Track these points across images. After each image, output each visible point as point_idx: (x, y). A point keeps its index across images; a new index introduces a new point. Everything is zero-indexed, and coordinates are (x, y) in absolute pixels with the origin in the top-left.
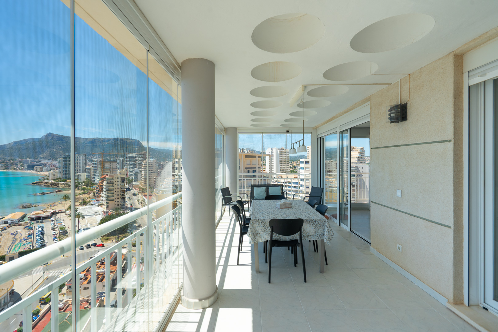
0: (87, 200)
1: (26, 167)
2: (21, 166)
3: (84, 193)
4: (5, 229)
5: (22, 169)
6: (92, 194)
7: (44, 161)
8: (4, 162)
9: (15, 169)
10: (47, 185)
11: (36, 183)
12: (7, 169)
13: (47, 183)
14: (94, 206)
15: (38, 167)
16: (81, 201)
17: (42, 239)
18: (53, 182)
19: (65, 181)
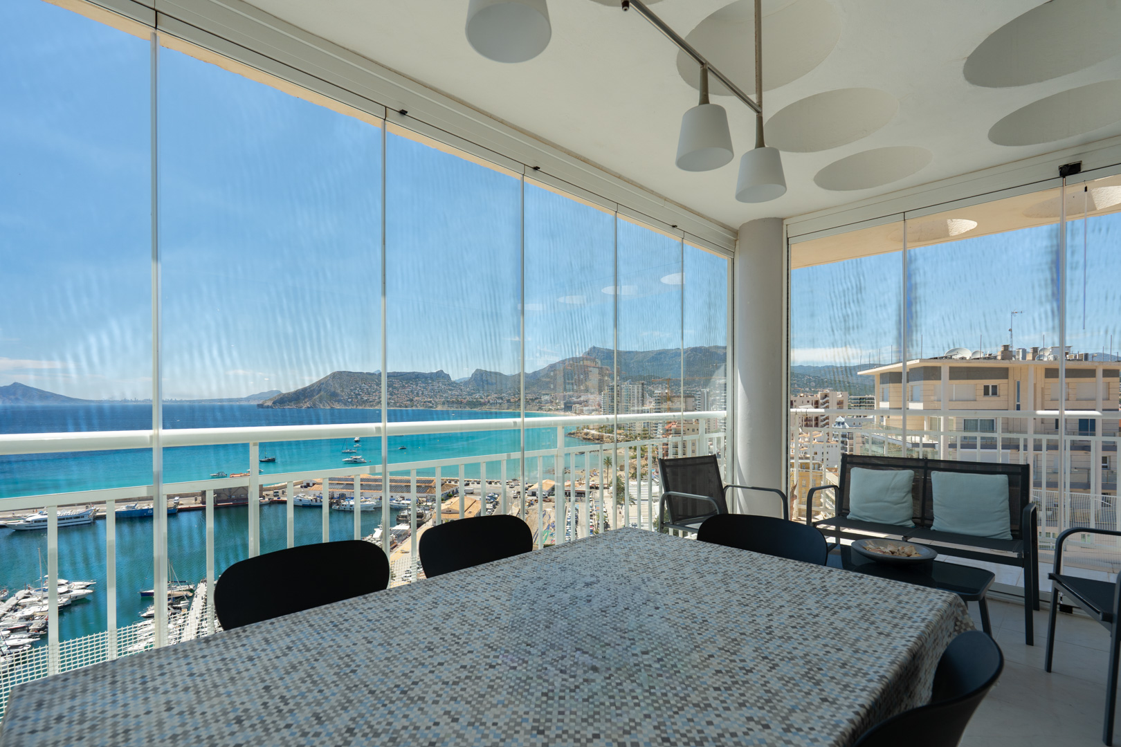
1: (563, 406)
2: (558, 404)
4: (532, 504)
5: (557, 410)
8: (536, 399)
9: (550, 410)
10: (587, 438)
11: (574, 434)
12: (540, 409)
13: (587, 434)
14: (653, 482)
15: (578, 405)
16: (632, 471)
18: (595, 432)
19: (611, 432)
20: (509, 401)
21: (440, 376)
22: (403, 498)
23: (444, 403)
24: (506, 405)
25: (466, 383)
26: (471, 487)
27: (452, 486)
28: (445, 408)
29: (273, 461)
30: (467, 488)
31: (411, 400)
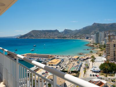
0: (101, 54)
2: (85, 37)
3: (101, 51)
4: (72, 61)
5: (85, 39)
6: (104, 52)
7: (92, 36)
8: (80, 36)
9: (83, 39)
10: (90, 46)
11: (87, 45)
12: (80, 39)
13: (90, 45)
14: (103, 57)
15: (90, 38)
16: (99, 54)
17: (80, 68)
18: (92, 44)
19: (96, 45)
20: (72, 37)
21: (56, 31)
22: (43, 59)
23: (57, 38)
24: (72, 38)
25: (62, 32)
26: (59, 57)
27: (54, 57)
28: (58, 38)
29: (16, 50)
30: (58, 57)
31: (50, 37)
